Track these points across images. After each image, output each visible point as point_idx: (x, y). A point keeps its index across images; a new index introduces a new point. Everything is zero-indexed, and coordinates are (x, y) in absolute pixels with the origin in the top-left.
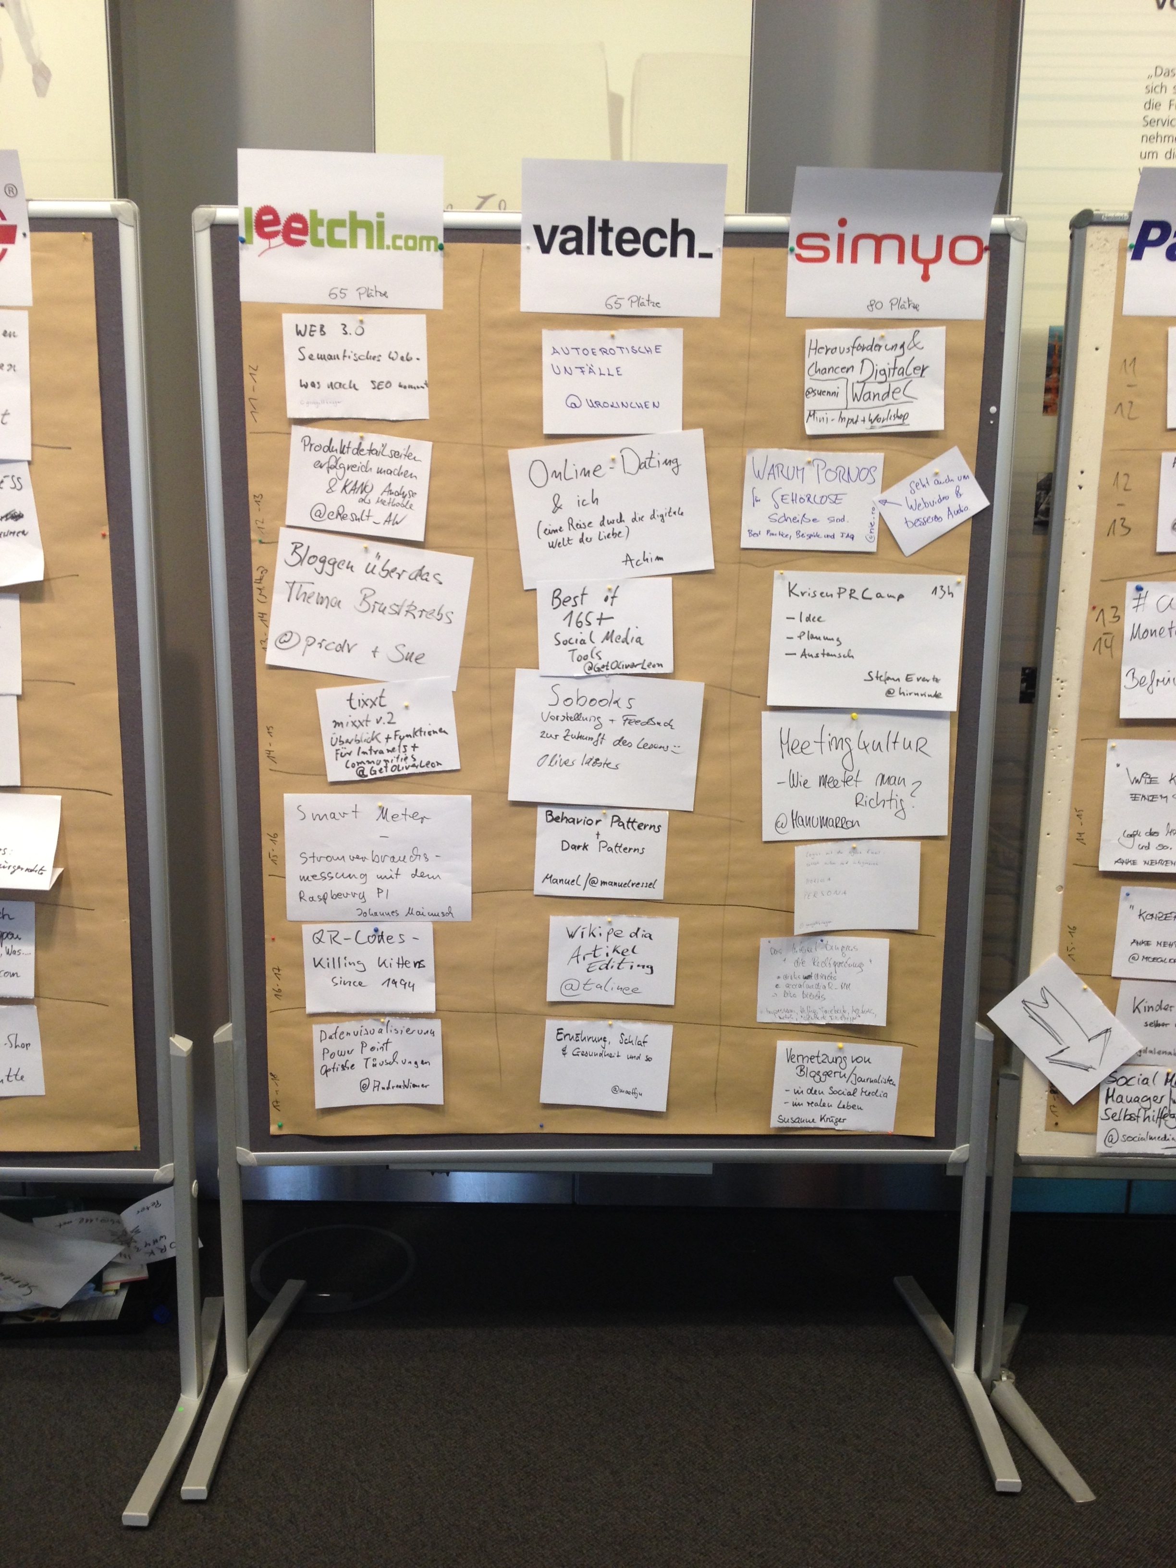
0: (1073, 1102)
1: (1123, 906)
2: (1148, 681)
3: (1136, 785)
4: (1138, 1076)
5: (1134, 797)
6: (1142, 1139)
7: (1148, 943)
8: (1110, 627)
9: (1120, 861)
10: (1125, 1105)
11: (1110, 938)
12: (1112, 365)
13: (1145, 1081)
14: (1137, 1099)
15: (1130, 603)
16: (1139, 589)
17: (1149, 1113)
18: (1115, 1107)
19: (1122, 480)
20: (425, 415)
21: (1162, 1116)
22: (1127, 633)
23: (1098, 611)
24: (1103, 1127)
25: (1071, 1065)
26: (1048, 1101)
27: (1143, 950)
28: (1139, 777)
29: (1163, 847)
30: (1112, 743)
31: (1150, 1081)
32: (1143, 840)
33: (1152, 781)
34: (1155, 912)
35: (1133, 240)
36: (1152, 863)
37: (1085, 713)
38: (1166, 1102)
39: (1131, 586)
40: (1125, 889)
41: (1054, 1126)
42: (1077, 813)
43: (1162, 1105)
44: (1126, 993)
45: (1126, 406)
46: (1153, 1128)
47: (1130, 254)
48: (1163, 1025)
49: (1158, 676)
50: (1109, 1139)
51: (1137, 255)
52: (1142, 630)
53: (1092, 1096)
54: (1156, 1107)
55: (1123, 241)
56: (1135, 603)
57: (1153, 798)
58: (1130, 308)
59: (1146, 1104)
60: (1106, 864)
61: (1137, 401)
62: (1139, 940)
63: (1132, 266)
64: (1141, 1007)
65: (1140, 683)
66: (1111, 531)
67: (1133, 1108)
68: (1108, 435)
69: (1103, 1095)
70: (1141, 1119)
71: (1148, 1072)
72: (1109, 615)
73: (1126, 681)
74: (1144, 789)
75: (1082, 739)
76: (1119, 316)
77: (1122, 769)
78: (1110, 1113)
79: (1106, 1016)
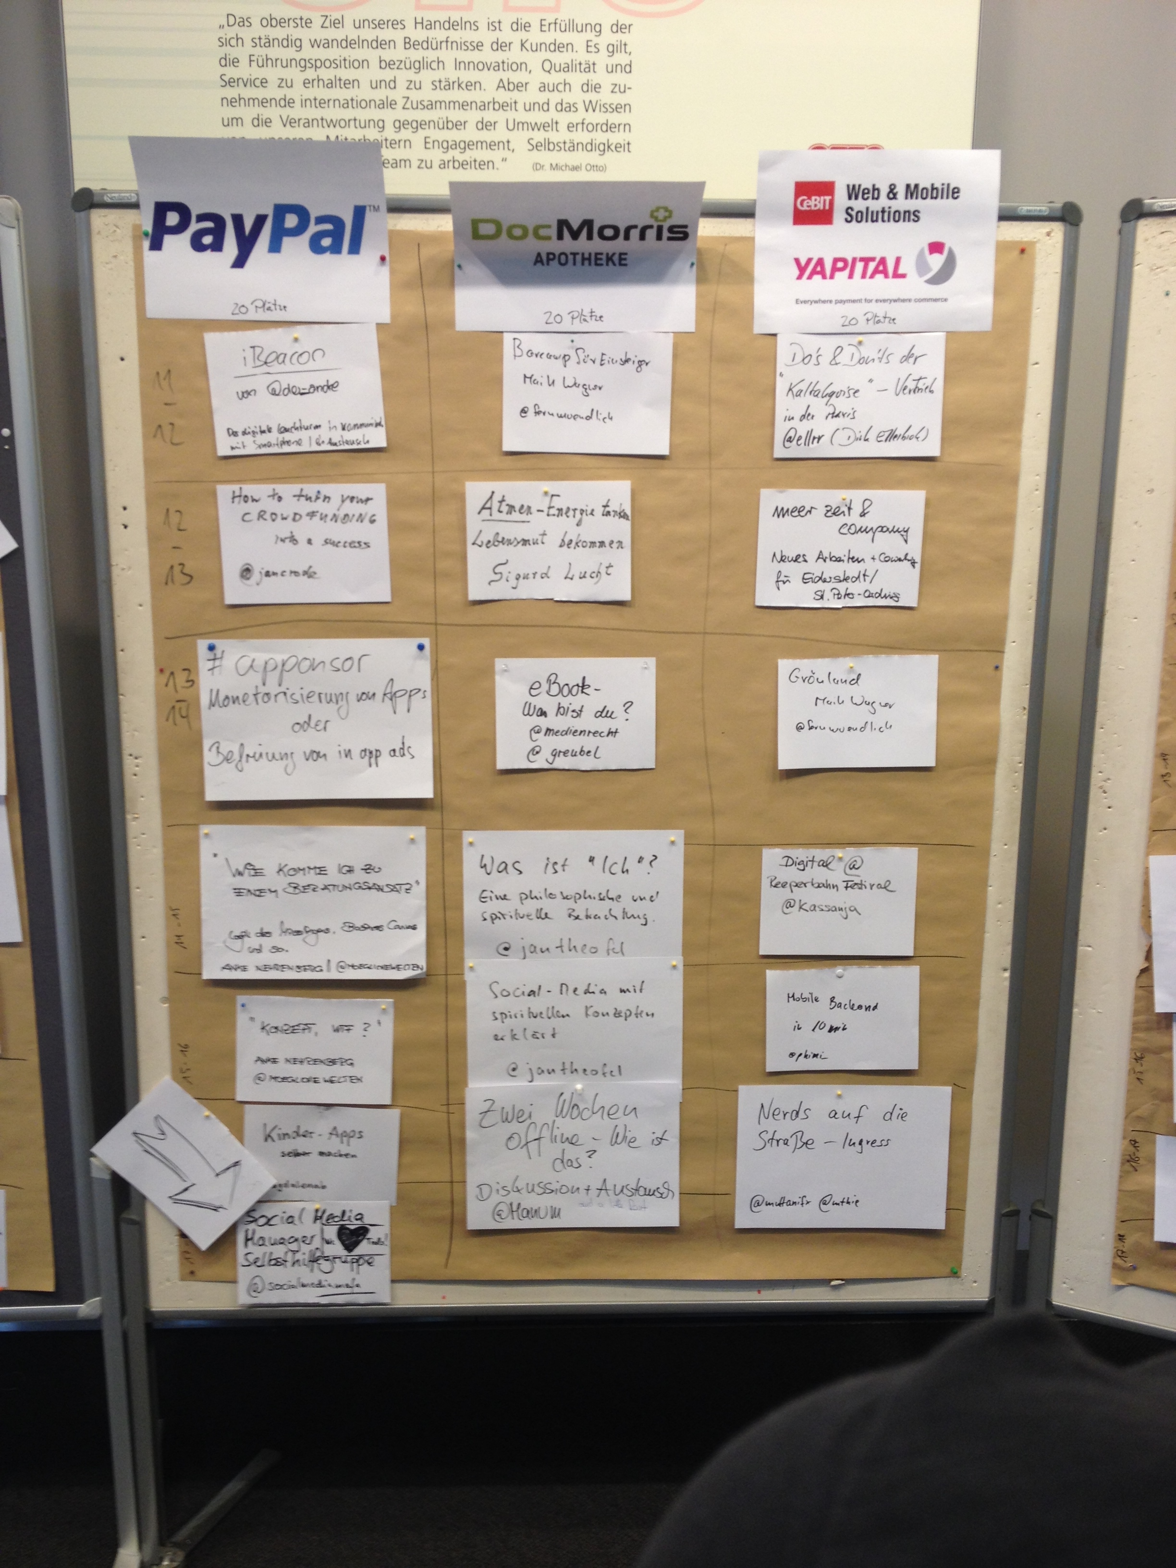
1: (242, 1019)
2: (236, 756)
3: (238, 878)
4: (281, 1214)
5: (238, 892)
6: (293, 1287)
7: (274, 1061)
8: (183, 694)
9: (228, 967)
10: (268, 1249)
11: (229, 1055)
12: (143, 380)
13: (290, 1220)
14: (282, 1241)
15: (204, 665)
16: (211, 648)
17: (298, 1256)
18: (257, 1252)
19: (174, 518)
21: (314, 1260)
22: (204, 700)
23: (167, 673)
24: (244, 1275)
25: (199, 1205)
26: (180, 1246)
27: (269, 1069)
28: (241, 869)
29: (277, 949)
30: (205, 829)
31: (296, 1221)
32: (254, 941)
33: (257, 872)
34: (280, 1024)
35: (148, 227)
36: (266, 968)
37: (168, 795)
38: (317, 1242)
39: (202, 645)
40: (242, 998)
41: (191, 1275)
42: (173, 913)
43: (313, 1247)
44: (253, 1118)
45: (167, 429)
46: (305, 1274)
47: (146, 244)
48: (305, 1154)
49: (248, 751)
50: (253, 1289)
51: (156, 245)
52: (221, 697)
53: (227, 1239)
54: (305, 1248)
55: (136, 227)
56: (210, 664)
57: (260, 893)
58: (156, 309)
59: (294, 1246)
60: (211, 971)
61: (178, 422)
62: (264, 1058)
63: (150, 257)
64: (274, 1135)
65: (227, 759)
66: (169, 580)
67: (279, 1251)
68: (150, 464)
69: (240, 1238)
70: (289, 1264)
71: (293, 1208)
72: (181, 678)
73: (209, 756)
74: (249, 882)
75: (168, 826)
76: (144, 321)
77: (220, 860)
78: (251, 1258)
79: (233, 1149)
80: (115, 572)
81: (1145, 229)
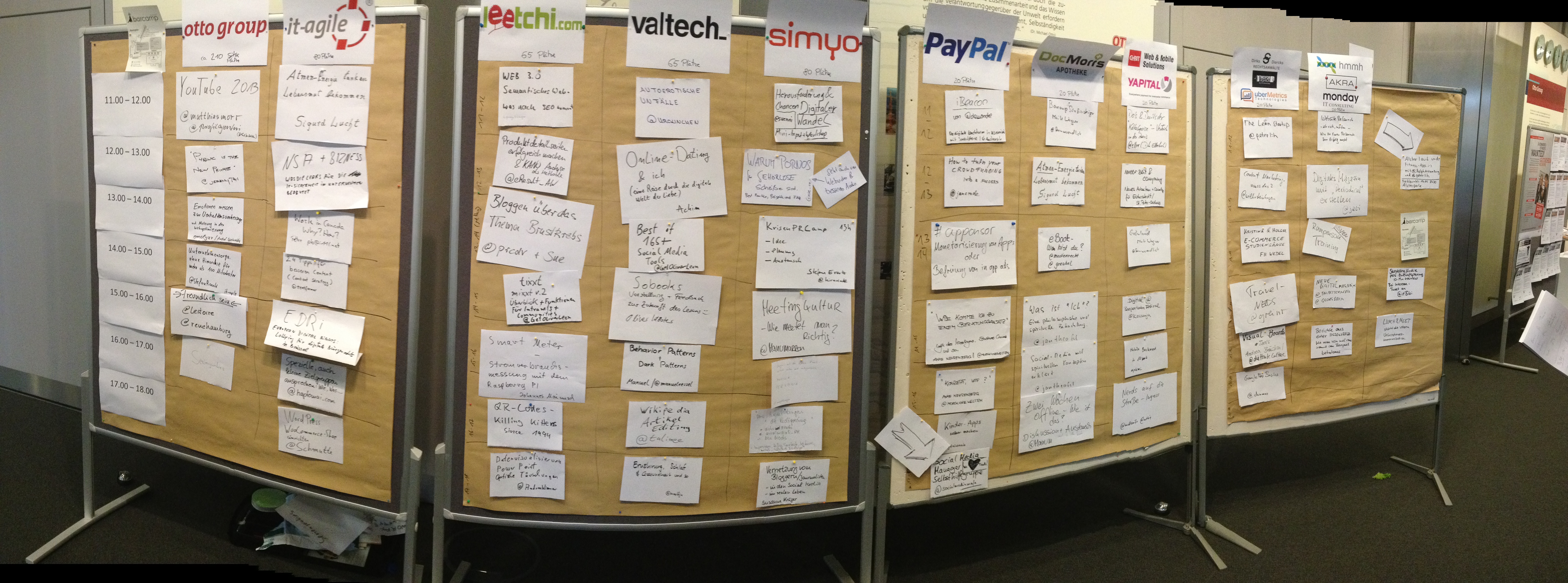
0: (919, 475)
1: (938, 380)
2: (944, 271)
3: (941, 322)
4: (948, 459)
5: (940, 328)
6: (952, 488)
7: (950, 396)
8: (925, 245)
9: (936, 359)
10: (944, 473)
11: (932, 396)
12: (919, 110)
13: (952, 460)
14: (948, 470)
15: (933, 233)
16: (937, 225)
17: (954, 475)
18: (939, 475)
19: (927, 170)
20: (571, 125)
21: (960, 475)
22: (933, 248)
23: (919, 236)
24: (933, 486)
25: (917, 459)
26: (905, 478)
27: (948, 400)
28: (942, 318)
29: (954, 350)
30: (929, 302)
31: (954, 460)
32: (945, 348)
33: (948, 319)
34: (952, 381)
35: (925, 43)
36: (950, 358)
37: (915, 288)
38: (961, 468)
39: (933, 224)
40: (939, 372)
41: (909, 489)
42: (914, 338)
43: (959, 470)
44: (942, 421)
45: (927, 131)
46: (957, 482)
47: (924, 50)
48: (959, 433)
49: (948, 268)
50: (936, 491)
51: (928, 51)
52: (940, 246)
53: (927, 472)
54: (957, 471)
55: (921, 43)
56: (936, 232)
57: (948, 328)
58: (927, 79)
59: (953, 471)
60: (929, 361)
61: (932, 129)
62: (946, 395)
63: (926, 56)
64: (948, 427)
65: (940, 272)
66: (923, 197)
67: (947, 474)
68: (919, 146)
69: (933, 470)
70: (950, 479)
71: (952, 456)
72: (924, 238)
73: (934, 271)
74: (945, 323)
75: (915, 301)
76: (921, 84)
77: (934, 314)
78: (937, 479)
79: (933, 434)
80: (903, 193)
81: (1215, 78)
